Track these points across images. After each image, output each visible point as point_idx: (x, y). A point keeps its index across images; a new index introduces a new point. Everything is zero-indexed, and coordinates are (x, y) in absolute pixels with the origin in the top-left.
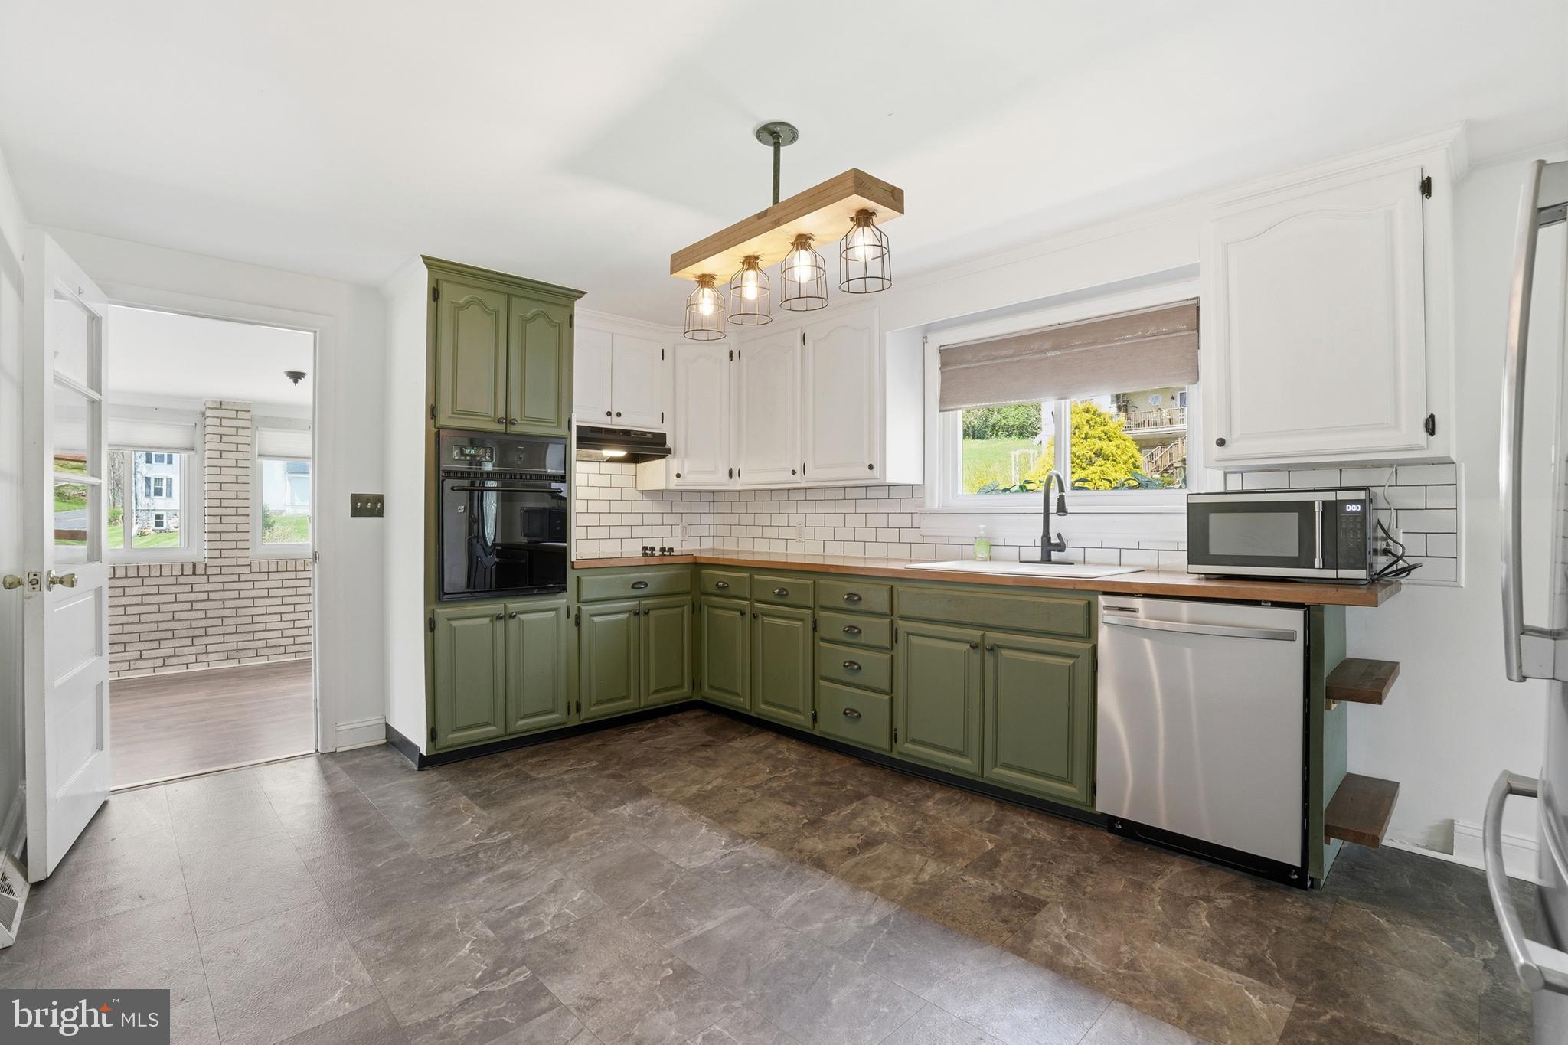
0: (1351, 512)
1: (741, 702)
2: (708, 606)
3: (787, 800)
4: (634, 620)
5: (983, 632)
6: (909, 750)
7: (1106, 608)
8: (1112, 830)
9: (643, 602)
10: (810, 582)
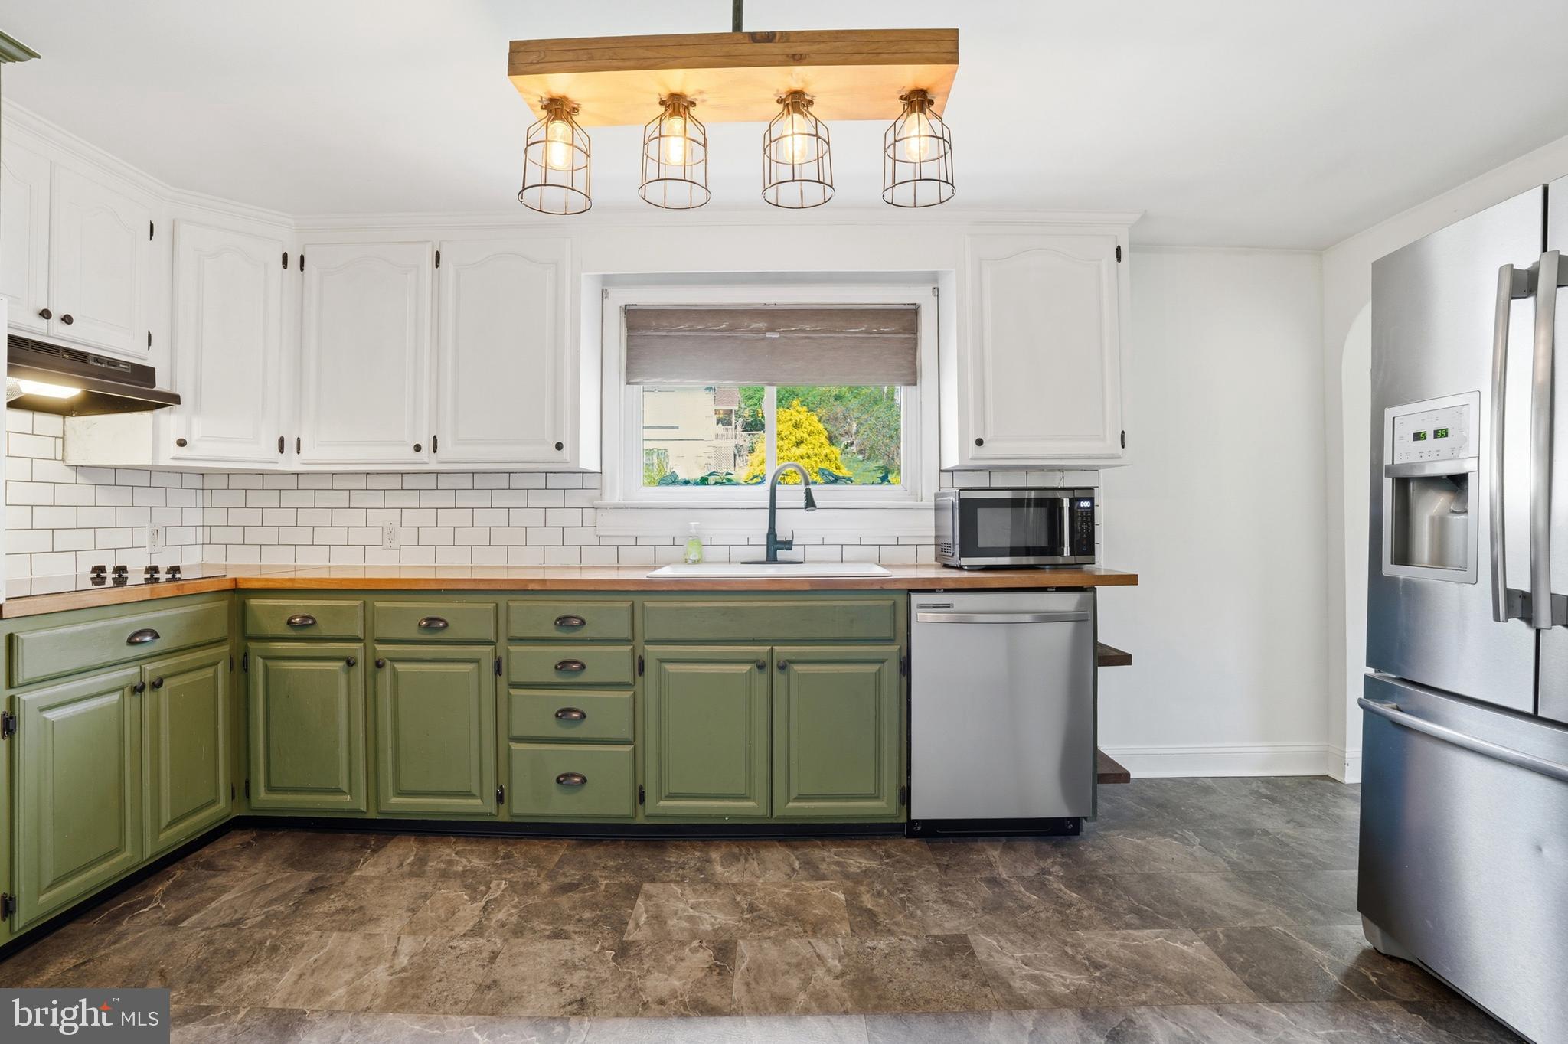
0: (1084, 508)
1: (351, 801)
2: (265, 658)
3: (547, 933)
4: (131, 701)
5: (769, 648)
6: (663, 807)
7: (921, 606)
8: (911, 835)
9: (148, 667)
10: (491, 606)
